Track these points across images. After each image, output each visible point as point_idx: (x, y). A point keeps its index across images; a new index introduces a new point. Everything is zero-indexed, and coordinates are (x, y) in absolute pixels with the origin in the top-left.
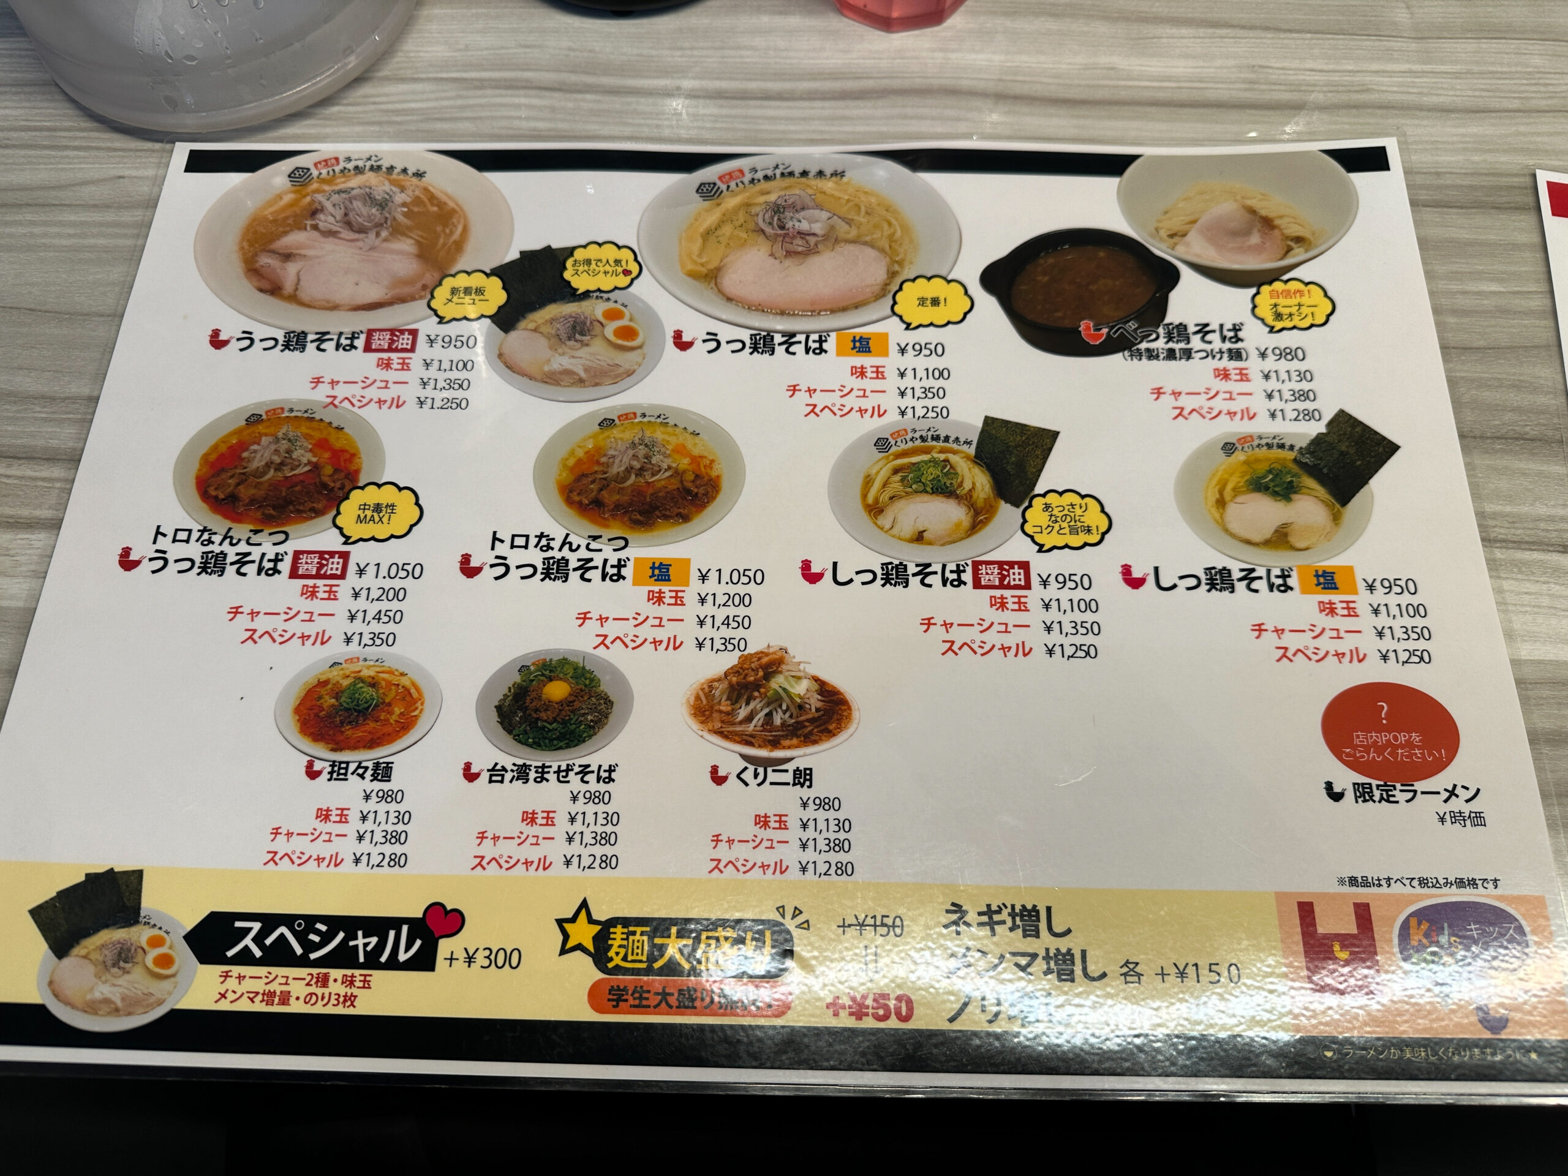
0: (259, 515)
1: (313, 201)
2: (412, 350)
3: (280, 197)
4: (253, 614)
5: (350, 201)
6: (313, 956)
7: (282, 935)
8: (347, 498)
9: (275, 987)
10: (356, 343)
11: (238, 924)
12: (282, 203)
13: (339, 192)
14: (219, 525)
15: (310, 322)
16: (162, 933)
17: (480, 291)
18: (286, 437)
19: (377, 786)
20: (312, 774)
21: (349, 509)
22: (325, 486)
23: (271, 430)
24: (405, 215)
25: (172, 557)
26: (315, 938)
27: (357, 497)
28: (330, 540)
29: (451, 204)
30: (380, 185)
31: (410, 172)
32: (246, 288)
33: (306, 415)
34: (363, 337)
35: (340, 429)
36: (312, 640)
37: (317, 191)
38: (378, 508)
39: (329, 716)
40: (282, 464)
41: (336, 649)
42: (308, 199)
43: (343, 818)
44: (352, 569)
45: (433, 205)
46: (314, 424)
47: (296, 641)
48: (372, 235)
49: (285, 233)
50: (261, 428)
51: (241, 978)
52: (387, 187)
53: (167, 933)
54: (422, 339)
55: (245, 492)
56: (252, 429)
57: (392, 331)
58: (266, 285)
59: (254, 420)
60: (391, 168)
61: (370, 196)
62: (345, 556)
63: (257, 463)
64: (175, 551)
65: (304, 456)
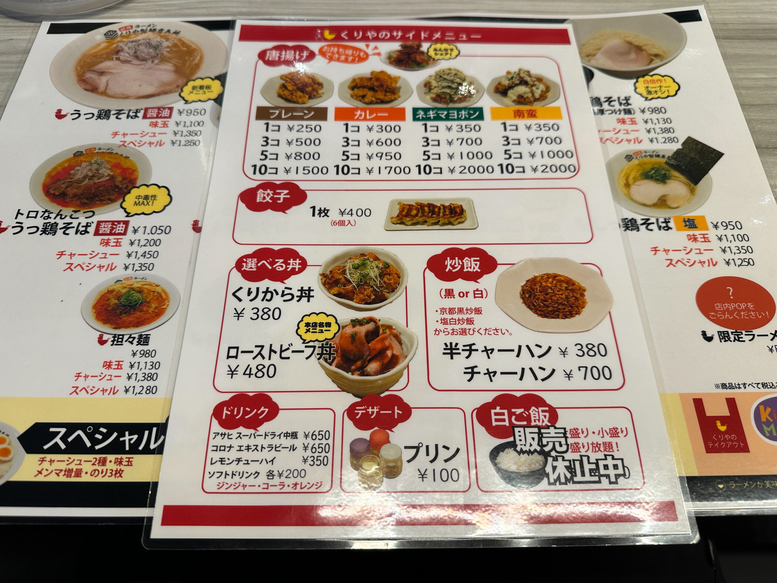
0: (78, 203)
1: (117, 46)
2: (170, 117)
3: (99, 45)
4: (72, 255)
5: (138, 45)
6: (97, 447)
7: (79, 436)
8: (129, 192)
9: (73, 466)
10: (138, 114)
11: (52, 430)
12: (100, 48)
13: (132, 42)
14: (54, 208)
15: (112, 105)
16: (4, 436)
17: (208, 87)
18: (96, 162)
19: (140, 348)
20: (102, 342)
21: (130, 199)
22: (117, 187)
23: (88, 159)
24: (168, 52)
25: (25, 226)
26: (99, 437)
27: (135, 192)
28: (120, 215)
29: (194, 46)
30: (155, 38)
31: (172, 32)
32: (79, 89)
33: (108, 151)
34: (142, 112)
35: (127, 158)
36: (105, 268)
37: (120, 41)
38: (146, 197)
39: (113, 309)
40: (93, 176)
41: (120, 273)
42: (115, 45)
43: (119, 366)
44: (130, 229)
45: (184, 47)
46: (113, 156)
47: (96, 269)
48: (149, 62)
49: (101, 62)
50: (82, 158)
51: (51, 461)
52: (159, 39)
53: (8, 435)
54: (175, 112)
55: (71, 191)
56: (77, 159)
57: (159, 108)
58: (89, 87)
59: (78, 154)
60: (162, 30)
61: (149, 43)
62: (126, 223)
63: (79, 176)
64: (27, 223)
65: (106, 172)
